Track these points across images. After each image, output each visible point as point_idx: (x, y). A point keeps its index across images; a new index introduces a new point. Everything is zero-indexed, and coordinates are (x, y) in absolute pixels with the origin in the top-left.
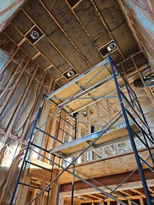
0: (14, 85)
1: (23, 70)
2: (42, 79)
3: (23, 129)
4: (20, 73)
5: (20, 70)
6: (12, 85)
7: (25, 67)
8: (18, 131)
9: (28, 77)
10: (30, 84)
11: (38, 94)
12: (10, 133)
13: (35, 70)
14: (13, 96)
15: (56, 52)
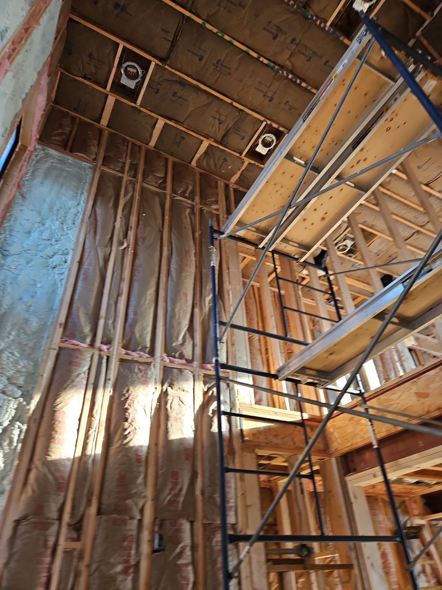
0: (131, 234)
1: (138, 187)
2: (193, 192)
3: (193, 338)
4: (132, 198)
5: (130, 189)
6: (126, 236)
7: (140, 176)
8: (182, 344)
9: (157, 200)
10: (167, 217)
11: (197, 234)
12: (165, 355)
13: (166, 174)
14: (137, 262)
15: (204, 97)
